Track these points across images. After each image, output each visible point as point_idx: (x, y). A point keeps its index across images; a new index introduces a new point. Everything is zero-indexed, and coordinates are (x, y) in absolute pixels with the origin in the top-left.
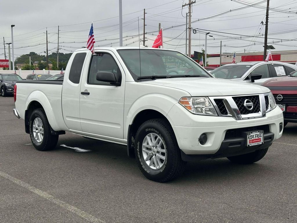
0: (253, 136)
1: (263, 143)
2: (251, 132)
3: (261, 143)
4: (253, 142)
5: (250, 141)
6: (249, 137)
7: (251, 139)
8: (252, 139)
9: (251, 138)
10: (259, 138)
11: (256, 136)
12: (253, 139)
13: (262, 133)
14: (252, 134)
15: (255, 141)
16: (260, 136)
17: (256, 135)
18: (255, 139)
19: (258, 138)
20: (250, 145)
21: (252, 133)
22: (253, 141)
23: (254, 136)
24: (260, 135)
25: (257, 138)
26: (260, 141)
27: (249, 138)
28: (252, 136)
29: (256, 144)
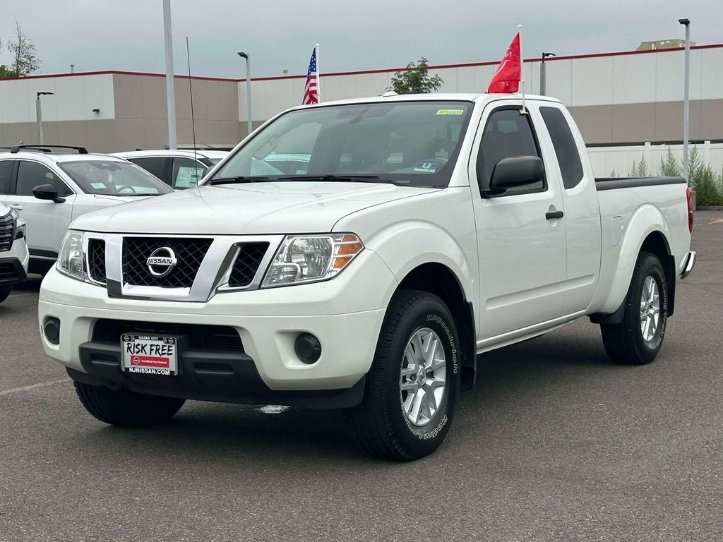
0: (143, 348)
1: (176, 374)
2: (136, 334)
3: (168, 373)
4: (141, 364)
5: (132, 357)
6: (129, 348)
7: (135, 354)
8: (140, 354)
9: (137, 353)
10: (163, 356)
11: (152, 350)
12: (143, 354)
13: (174, 346)
14: (137, 342)
15: (148, 361)
16: (166, 352)
17: (154, 348)
18: (148, 355)
19: (158, 356)
20: (131, 370)
21: (137, 338)
22: (143, 361)
23: (147, 349)
24: (166, 348)
25: (154, 355)
26: (167, 366)
27: (132, 349)
28: (140, 347)
29: (150, 372)
